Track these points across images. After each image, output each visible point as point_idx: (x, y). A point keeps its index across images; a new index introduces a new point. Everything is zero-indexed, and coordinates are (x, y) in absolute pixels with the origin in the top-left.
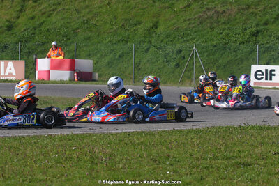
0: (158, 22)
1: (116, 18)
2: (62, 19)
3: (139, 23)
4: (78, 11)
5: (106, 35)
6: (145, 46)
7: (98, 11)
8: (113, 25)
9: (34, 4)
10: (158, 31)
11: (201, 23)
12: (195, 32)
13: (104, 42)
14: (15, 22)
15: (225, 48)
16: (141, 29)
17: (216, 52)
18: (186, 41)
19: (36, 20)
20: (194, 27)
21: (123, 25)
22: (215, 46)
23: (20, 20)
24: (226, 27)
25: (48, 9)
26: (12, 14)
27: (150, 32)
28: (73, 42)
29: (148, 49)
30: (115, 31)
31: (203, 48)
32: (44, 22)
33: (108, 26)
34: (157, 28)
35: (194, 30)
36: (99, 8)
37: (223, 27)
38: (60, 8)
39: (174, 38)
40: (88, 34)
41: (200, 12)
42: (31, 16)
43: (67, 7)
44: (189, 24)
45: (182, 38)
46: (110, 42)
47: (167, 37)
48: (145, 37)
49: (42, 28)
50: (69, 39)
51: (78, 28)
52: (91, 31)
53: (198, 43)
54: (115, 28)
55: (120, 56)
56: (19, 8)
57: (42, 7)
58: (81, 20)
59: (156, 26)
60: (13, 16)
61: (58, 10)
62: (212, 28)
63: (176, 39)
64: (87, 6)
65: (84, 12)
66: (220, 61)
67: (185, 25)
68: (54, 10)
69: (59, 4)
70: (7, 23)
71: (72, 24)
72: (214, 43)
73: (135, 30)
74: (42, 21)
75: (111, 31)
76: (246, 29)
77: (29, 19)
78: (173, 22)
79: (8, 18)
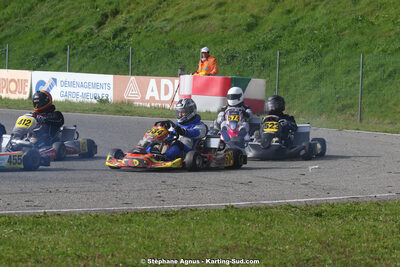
2: (327, 14)
13: (375, 51)
14: (262, 18)
19: (292, 14)
23: (271, 16)
26: (262, 6)
28: (330, 51)
32: (302, 18)
40: (358, 38)
46: (383, 51)
49: (296, 29)
50: (328, 46)
51: (346, 28)
52: (362, 34)
55: (389, 76)
58: (353, 16)
60: (263, 8)
70: (249, 20)
74: (299, 17)
75: (392, 33)
77: (283, 13)
79: (255, 11)
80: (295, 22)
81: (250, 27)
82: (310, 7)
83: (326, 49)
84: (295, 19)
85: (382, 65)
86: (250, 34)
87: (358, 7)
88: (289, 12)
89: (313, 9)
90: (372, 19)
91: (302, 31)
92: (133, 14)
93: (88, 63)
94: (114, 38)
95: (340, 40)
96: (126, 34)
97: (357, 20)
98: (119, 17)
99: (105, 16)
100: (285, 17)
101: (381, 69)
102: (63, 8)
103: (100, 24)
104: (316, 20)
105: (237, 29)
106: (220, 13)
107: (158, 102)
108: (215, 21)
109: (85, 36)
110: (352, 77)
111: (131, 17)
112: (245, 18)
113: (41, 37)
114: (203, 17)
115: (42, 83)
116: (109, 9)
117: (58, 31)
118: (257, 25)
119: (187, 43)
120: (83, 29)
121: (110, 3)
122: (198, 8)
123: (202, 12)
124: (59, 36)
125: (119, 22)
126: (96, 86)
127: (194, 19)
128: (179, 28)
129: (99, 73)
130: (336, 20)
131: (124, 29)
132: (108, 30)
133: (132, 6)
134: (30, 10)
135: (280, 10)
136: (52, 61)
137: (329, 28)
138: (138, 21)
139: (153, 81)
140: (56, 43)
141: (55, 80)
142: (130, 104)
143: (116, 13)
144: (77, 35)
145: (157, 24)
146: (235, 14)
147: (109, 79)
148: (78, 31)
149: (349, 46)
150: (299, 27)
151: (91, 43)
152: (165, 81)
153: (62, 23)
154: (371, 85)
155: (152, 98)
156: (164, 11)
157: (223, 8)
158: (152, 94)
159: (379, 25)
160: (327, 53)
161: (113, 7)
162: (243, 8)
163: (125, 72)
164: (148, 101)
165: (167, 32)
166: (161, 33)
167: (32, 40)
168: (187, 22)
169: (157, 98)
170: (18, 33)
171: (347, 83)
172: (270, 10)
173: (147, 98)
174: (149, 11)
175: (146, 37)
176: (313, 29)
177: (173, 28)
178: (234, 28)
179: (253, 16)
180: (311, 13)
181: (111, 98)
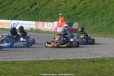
80: (87, 7)
81: (74, 8)
82: (91, 2)
83: (95, 14)
84: (87, 6)
85: (111, 19)
86: (74, 10)
87: (105, 3)
88: (85, 4)
89: (92, 3)
90: (109, 6)
91: (89, 9)
92: (40, 4)
93: (27, 18)
94: (35, 11)
95: (99, 12)
96: (38, 10)
97: (104, 6)
98: (36, 5)
99: (33, 5)
100: (84, 5)
101: (111, 20)
102: (20, 2)
103: (31, 7)
104: (93, 6)
105: (70, 9)
106: (65, 4)
107: (48, 29)
108: (64, 6)
109: (27, 10)
110: (103, 23)
111: (40, 5)
112: (72, 5)
113: (14, 11)
114: (60, 5)
115: (14, 24)
116: (34, 3)
117: (19, 9)
118: (76, 7)
119: (56, 12)
120: (26, 8)
121: (34, 1)
122: (59, 3)
123: (60, 4)
124: (19, 10)
125: (36, 6)
126: (30, 24)
127: (58, 6)
128: (54, 8)
129: (31, 21)
130: (98, 6)
131: (38, 8)
132: (33, 9)
133: (40, 2)
134: (11, 3)
135: (82, 3)
136: (17, 17)
137: (96, 8)
138: (42, 6)
139: (46, 23)
140: (18, 12)
141: (18, 23)
142: (39, 30)
143: (36, 4)
144: (25, 10)
145: (47, 7)
146: (70, 4)
147: (33, 23)
148: (25, 9)
149: (102, 14)
150: (88, 8)
151: (28, 12)
152: (50, 23)
153: (20, 7)
154: (108, 25)
155: (46, 28)
156: (49, 4)
157: (66, 3)
158: (46, 27)
159: (111, 8)
160: (96, 15)
161: (35, 2)
162: (72, 3)
163: (38, 21)
164: (45, 29)
165: (50, 10)
166: (48, 10)
167: (12, 12)
168: (56, 6)
169: (47, 28)
170: (8, 9)
171: (101, 24)
172: (80, 3)
173: (45, 28)
174: (45, 3)
175: (44, 11)
176: (92, 9)
177: (52, 8)
178: (69, 8)
179: (75, 5)
180: (91, 4)
181: (34, 28)
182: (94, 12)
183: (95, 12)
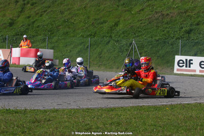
0: (119, 21)
1: (89, 18)
2: (49, 18)
3: (105, 22)
4: (62, 13)
5: (80, 31)
6: (106, 39)
7: (77, 12)
8: (85, 23)
9: (31, 7)
10: (118, 29)
11: (150, 23)
12: (145, 30)
13: (78, 36)
14: (16, 20)
15: (165, 42)
16: (106, 27)
17: (158, 45)
18: (137, 36)
19: (31, 18)
20: (144, 26)
21: (93, 24)
22: (158, 41)
23: (19, 19)
24: (168, 26)
25: (41, 11)
26: (14, 14)
27: (111, 29)
28: (55, 36)
29: (109, 42)
30: (87, 28)
31: (148, 42)
32: (37, 20)
33: (82, 24)
34: (117, 26)
35: (144, 28)
36: (78, 10)
37: (166, 26)
38: (49, 10)
39: (129, 34)
40: (67, 30)
41: (150, 14)
42: (28, 15)
43: (55, 9)
44: (141, 24)
45: (135, 34)
46: (82, 36)
47: (123, 33)
48: (108, 33)
49: (35, 25)
50: (53, 33)
51: (60, 26)
52: (69, 28)
53: (145, 38)
54: (87, 25)
55: (87, 47)
56: (20, 10)
57: (37, 9)
58: (63, 19)
59: (116, 24)
60: (15, 15)
61: (48, 11)
62: (158, 27)
63: (130, 35)
64: (69, 9)
65: (66, 13)
66: (160, 52)
67: (138, 24)
68: (45, 12)
69: (49, 7)
70: (10, 21)
71: (56, 22)
72: (157, 38)
73: (101, 28)
74: (35, 20)
75: (84, 28)
76: (182, 28)
77: (26, 18)
78: (129, 22)
79: (11, 17)
80: (33, 22)
81: (11, 24)
82: (39, 15)
83: (52, 35)
84: (33, 20)
85: (83, 42)
86: (11, 28)
87: (64, 15)
88: (29, 17)
89: (41, 16)
90: (73, 21)
91: (38, 27)
95: (58, 31)
97: (65, 21)
100: (28, 19)
101: (83, 44)
105: (4, 25)
112: (7, 20)
118: (13, 23)
135: (24, 16)
137: (52, 25)
149: (64, 33)
159: (77, 24)
162: (4, 15)
171: (67, 51)
172: (19, 16)
176: (44, 26)
182: (49, 31)
183: (51, 31)
